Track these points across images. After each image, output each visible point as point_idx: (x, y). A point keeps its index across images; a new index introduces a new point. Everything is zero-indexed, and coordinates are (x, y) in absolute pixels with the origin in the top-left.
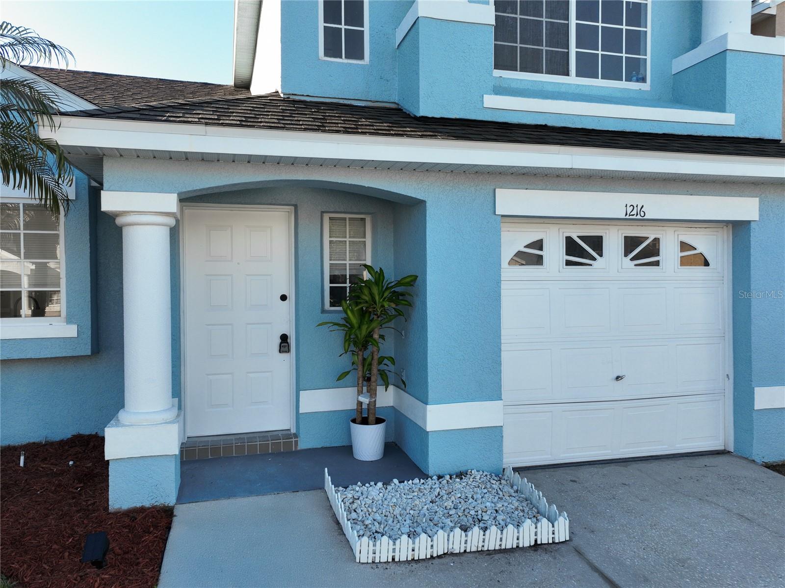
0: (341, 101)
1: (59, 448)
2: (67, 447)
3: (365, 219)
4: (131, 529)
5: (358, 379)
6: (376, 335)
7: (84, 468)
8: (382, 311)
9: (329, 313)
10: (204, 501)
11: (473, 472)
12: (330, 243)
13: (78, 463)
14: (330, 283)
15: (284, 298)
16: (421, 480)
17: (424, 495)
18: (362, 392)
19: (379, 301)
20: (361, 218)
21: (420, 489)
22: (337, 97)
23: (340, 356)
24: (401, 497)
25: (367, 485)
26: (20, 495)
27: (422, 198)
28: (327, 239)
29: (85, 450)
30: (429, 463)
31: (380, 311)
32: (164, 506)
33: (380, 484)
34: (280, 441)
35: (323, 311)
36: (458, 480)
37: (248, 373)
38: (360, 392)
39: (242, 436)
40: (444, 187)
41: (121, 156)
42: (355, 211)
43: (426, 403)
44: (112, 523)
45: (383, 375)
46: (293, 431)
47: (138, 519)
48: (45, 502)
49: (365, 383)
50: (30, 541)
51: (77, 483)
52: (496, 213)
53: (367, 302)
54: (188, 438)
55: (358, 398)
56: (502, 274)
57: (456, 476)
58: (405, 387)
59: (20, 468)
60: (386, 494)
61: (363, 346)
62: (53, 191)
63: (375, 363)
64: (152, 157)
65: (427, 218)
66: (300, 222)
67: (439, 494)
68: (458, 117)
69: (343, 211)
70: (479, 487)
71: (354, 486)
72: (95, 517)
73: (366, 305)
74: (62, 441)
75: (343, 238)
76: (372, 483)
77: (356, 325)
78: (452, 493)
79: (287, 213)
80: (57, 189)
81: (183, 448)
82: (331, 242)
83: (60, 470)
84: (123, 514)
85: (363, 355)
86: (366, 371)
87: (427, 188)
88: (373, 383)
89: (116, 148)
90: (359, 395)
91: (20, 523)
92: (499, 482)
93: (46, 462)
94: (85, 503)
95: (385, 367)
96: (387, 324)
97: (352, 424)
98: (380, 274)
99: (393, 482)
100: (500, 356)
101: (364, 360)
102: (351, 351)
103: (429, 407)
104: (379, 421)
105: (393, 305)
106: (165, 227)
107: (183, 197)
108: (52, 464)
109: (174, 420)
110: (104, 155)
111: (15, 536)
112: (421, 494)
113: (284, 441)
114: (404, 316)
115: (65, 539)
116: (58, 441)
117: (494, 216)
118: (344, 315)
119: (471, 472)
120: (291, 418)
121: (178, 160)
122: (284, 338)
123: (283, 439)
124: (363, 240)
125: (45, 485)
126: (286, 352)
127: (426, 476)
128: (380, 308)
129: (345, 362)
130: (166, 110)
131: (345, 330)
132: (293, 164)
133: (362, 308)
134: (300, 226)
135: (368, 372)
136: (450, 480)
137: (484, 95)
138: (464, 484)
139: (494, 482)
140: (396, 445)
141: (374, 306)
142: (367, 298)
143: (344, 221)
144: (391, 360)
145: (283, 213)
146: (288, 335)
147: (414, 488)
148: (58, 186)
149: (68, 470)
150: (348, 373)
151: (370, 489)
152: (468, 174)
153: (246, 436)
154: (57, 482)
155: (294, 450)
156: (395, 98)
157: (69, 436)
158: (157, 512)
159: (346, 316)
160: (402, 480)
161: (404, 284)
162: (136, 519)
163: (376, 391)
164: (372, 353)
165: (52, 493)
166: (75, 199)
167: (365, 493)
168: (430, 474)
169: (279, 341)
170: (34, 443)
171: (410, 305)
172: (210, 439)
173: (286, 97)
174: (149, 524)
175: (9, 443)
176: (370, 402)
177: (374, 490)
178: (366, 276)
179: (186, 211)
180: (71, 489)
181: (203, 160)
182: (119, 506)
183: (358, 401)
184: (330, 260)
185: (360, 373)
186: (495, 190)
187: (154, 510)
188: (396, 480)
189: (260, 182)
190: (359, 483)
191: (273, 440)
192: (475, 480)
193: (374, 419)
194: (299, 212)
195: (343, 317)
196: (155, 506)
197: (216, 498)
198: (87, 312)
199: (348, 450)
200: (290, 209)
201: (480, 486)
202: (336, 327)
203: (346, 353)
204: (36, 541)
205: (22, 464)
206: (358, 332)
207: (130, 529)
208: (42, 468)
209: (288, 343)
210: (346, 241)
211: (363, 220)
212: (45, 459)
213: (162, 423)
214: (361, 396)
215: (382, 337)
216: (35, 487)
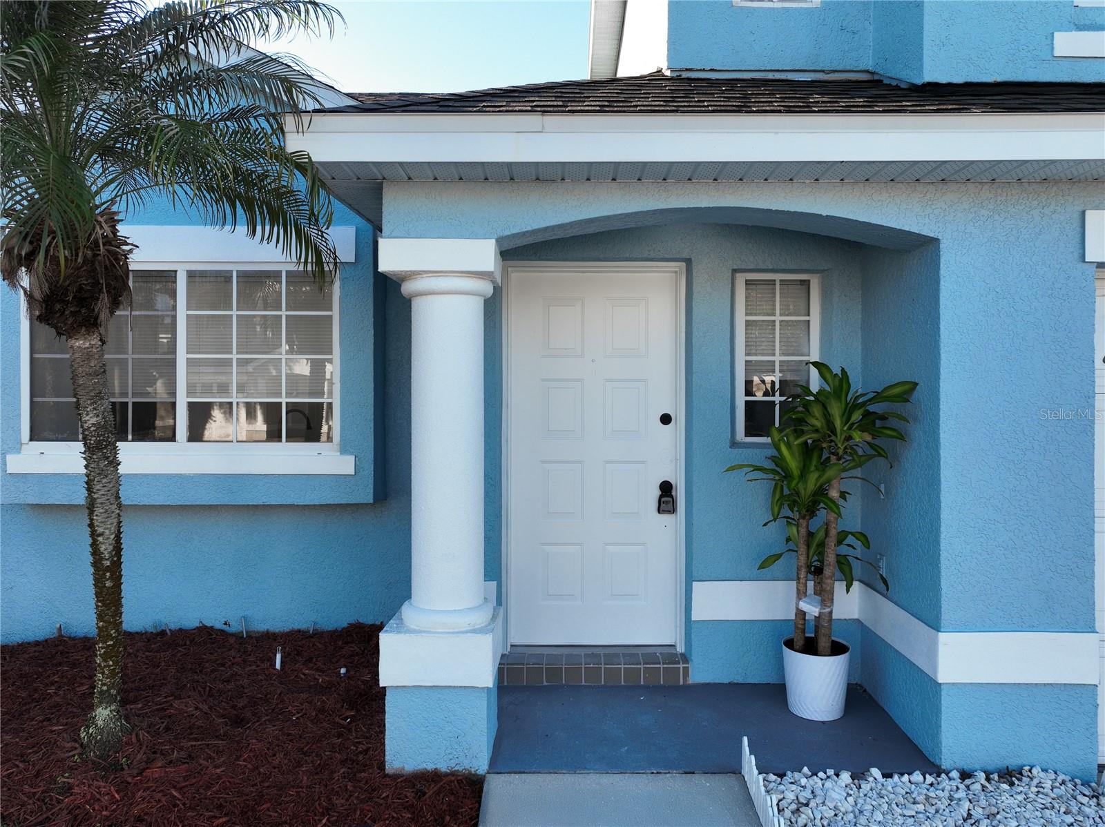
0: (770, 76)
1: (330, 644)
2: (340, 643)
3: (809, 281)
4: (416, 813)
5: (799, 569)
6: (835, 491)
7: (359, 683)
8: (845, 448)
9: (744, 447)
10: (534, 773)
11: (1034, 771)
12: (746, 326)
13: (352, 673)
14: (746, 395)
15: (666, 419)
16: (927, 776)
17: (937, 811)
18: (805, 594)
19: (842, 430)
20: (801, 281)
21: (927, 798)
22: (763, 69)
23: (765, 525)
24: (891, 810)
25: (821, 774)
26: (268, 720)
27: (931, 235)
28: (741, 319)
29: (365, 649)
30: (941, 743)
31: (842, 448)
32: (470, 773)
33: (846, 777)
34: (658, 666)
35: (734, 444)
36: (1005, 786)
37: (607, 544)
38: (801, 594)
39: (596, 651)
40: (975, 212)
41: (410, 178)
42: (792, 267)
43: (935, 626)
44: (388, 796)
45: (844, 565)
46: (681, 649)
47: (427, 796)
48: (300, 737)
49: (810, 576)
50: (268, 813)
51: (348, 709)
52: (1087, 260)
53: (817, 431)
54: (512, 646)
55: (797, 604)
56: (1096, 380)
57: (999, 776)
58: (888, 590)
59: (275, 672)
60: (860, 801)
61: (807, 511)
62: (315, 245)
63: (831, 542)
64: (457, 178)
65: (942, 272)
66: (696, 287)
67: (970, 815)
68: (1000, 79)
69: (771, 267)
70: (1053, 808)
71: (796, 775)
72: (365, 779)
73: (815, 436)
74: (335, 631)
75: (768, 315)
76: (831, 772)
77: (796, 472)
78: (998, 817)
79: (674, 274)
80: (320, 241)
81: (504, 664)
82: (748, 323)
83: (328, 681)
84: (405, 781)
85: (807, 527)
86: (813, 556)
87: (942, 214)
88: (826, 579)
89: (399, 163)
90: (799, 598)
91: (259, 773)
92: (1095, 800)
93: (311, 665)
94: (355, 748)
95: (849, 551)
96: (852, 471)
97: (786, 651)
98: (841, 380)
99: (871, 775)
100: (1092, 545)
101: (810, 535)
102: (785, 517)
103: (943, 637)
104: (837, 649)
105: (868, 438)
106: (478, 298)
107: (506, 247)
108: (317, 670)
109: (486, 626)
110: (384, 178)
111: (248, 800)
112: (932, 810)
113: (665, 666)
114: (887, 458)
115: (317, 818)
116: (330, 631)
117: (1081, 265)
118: (774, 452)
119: (1030, 771)
120: (676, 626)
121: (498, 181)
122: (666, 489)
123: (663, 664)
124: (806, 318)
125: (304, 707)
126: (669, 512)
127: (938, 771)
128: (843, 443)
129: (773, 535)
130: (481, 99)
131: (775, 480)
132: (689, 179)
133: (806, 443)
134: (695, 295)
135: (816, 558)
136: (987, 785)
137: (1056, 34)
138: (1020, 797)
139: (1085, 800)
140: (865, 691)
141: (833, 438)
142: (818, 423)
143: (770, 287)
144: (862, 538)
145: (667, 274)
146: (673, 482)
147: (916, 792)
148: (323, 236)
149: (338, 683)
150: (779, 556)
151: (828, 784)
152: (1026, 185)
153: (602, 652)
154: (319, 703)
155: (681, 683)
156: (869, 64)
157: (345, 625)
158: (458, 783)
159: (776, 454)
160: (889, 771)
161: (891, 399)
162: (424, 796)
163: (833, 594)
164: (827, 524)
165: (312, 721)
166: (354, 261)
167: (818, 792)
168: (945, 765)
169: (658, 493)
170: (299, 631)
171: (901, 437)
172: (546, 651)
173: (675, 75)
174: (445, 807)
175: (268, 627)
176: (820, 613)
177: (836, 789)
178: (815, 382)
179: (513, 275)
180: (337, 720)
181: (538, 179)
182: (401, 766)
183: (797, 609)
184: (747, 354)
185: (803, 559)
186: (1083, 213)
187: (453, 779)
188: (874, 769)
189: (632, 213)
190: (805, 769)
191: (647, 664)
192: (1041, 790)
193: (828, 645)
194: (695, 271)
195: (769, 455)
196: (455, 771)
197: (554, 769)
198: (368, 437)
199: (777, 692)
200: (679, 267)
201: (1056, 805)
202: (758, 474)
203: (775, 520)
204: (276, 815)
205: (278, 666)
206: (801, 486)
207: (413, 813)
208: (304, 675)
209: (672, 497)
210: (774, 321)
211: (806, 284)
212: (310, 660)
213: (467, 632)
214: (805, 602)
215: (843, 495)
216: (290, 708)
